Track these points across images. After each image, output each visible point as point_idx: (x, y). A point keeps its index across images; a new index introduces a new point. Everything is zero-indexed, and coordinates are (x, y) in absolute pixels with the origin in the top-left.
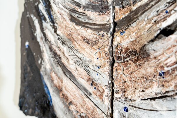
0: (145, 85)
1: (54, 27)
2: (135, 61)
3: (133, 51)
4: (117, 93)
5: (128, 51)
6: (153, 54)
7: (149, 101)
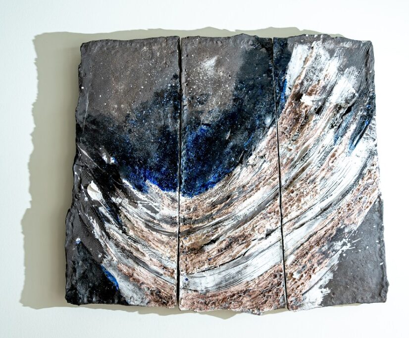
0: (200, 265)
1: (121, 228)
2: (195, 254)
3: (192, 248)
4: (182, 271)
6: (207, 250)
7: (201, 272)
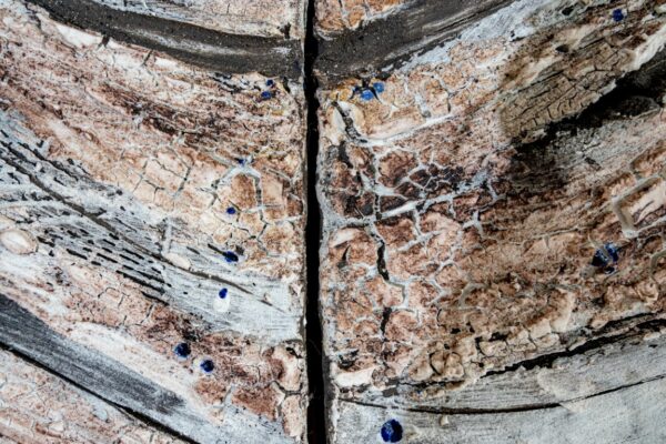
0: (515, 309)
3: (436, 172)
4: (348, 365)
5: (410, 174)
7: (522, 373)
